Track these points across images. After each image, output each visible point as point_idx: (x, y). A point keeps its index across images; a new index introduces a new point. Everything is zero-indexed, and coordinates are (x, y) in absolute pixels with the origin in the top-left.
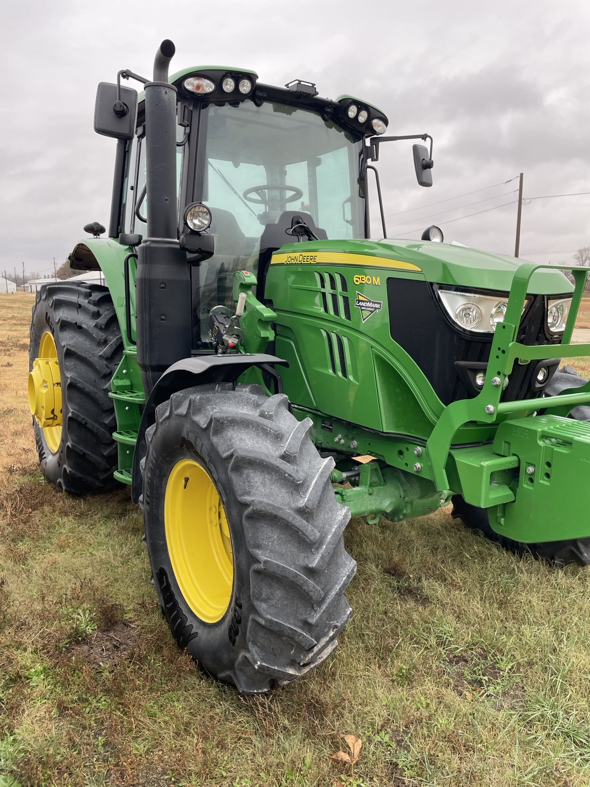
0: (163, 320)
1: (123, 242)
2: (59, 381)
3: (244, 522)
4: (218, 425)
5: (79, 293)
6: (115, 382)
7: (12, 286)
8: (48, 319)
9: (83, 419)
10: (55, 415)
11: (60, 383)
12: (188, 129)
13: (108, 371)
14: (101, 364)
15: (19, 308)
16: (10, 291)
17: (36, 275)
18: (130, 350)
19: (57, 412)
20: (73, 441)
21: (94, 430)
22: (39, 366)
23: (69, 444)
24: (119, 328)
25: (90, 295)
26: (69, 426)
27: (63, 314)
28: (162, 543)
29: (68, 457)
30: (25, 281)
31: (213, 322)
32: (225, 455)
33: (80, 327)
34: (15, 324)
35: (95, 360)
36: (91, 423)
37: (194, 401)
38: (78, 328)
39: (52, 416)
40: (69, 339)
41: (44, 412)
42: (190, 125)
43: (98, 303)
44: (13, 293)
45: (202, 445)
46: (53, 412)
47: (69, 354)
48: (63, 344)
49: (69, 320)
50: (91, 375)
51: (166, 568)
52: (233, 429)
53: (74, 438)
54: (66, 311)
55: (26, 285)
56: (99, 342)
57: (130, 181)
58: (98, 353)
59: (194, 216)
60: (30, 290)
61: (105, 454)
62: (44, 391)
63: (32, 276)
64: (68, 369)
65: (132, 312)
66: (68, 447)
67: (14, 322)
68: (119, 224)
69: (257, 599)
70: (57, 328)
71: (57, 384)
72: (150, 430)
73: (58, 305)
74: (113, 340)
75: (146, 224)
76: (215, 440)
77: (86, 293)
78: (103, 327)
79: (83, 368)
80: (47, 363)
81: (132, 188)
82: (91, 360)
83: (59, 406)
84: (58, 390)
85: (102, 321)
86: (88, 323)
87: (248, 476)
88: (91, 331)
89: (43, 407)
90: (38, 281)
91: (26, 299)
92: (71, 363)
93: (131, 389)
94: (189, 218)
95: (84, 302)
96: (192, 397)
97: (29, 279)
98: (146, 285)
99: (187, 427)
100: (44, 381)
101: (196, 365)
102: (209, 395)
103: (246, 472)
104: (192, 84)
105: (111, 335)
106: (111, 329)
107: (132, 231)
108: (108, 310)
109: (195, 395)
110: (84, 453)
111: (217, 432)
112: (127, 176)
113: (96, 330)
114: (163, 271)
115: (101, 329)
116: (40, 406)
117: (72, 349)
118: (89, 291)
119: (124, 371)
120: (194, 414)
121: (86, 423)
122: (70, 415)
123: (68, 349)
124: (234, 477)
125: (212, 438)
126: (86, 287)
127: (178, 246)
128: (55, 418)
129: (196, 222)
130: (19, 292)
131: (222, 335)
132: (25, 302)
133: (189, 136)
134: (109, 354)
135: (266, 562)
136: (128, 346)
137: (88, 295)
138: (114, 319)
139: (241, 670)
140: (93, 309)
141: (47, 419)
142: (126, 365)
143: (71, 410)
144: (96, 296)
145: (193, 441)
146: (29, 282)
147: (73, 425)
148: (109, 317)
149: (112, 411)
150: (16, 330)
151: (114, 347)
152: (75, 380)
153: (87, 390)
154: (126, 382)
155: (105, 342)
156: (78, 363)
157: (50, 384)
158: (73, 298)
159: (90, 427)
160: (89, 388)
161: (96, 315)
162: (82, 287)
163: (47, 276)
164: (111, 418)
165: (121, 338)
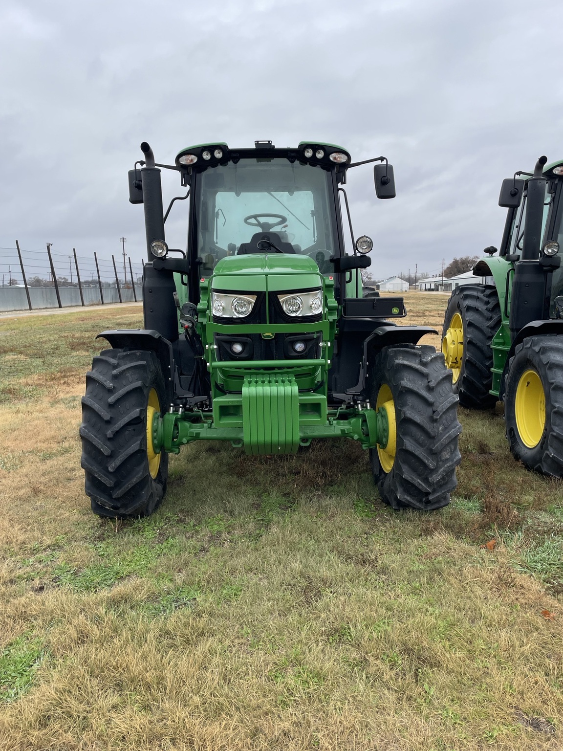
0: (525, 304)
1: (507, 260)
2: (462, 341)
3: (551, 391)
4: (544, 350)
5: (477, 290)
6: (494, 340)
7: (406, 285)
8: (459, 306)
9: (474, 361)
10: (457, 361)
11: (462, 343)
12: (553, 195)
13: (491, 335)
14: (488, 331)
15: (413, 303)
16: (404, 290)
17: (425, 275)
18: (505, 322)
19: (458, 359)
20: (467, 373)
21: (480, 368)
22: (451, 333)
23: (465, 375)
24: (500, 311)
25: (485, 292)
26: (466, 365)
27: (468, 302)
28: (513, 415)
29: (464, 382)
30: (416, 280)
31: (556, 305)
32: (545, 363)
33: (477, 310)
34: (413, 316)
35: (484, 328)
36: (478, 364)
37: (534, 340)
38: (476, 310)
39: (455, 361)
40: (471, 316)
41: (451, 359)
42: (555, 192)
43: (489, 296)
44: (406, 291)
45: (535, 360)
46: (456, 359)
47: (470, 324)
48: (467, 319)
49: (472, 306)
50: (481, 336)
51: (514, 427)
52: (551, 352)
53: (468, 372)
54: (470, 301)
55: (417, 284)
56: (487, 319)
57: (516, 222)
58: (485, 324)
59: (549, 247)
60: (420, 288)
61: (484, 383)
62: (452, 346)
63: (422, 276)
64: (468, 333)
65: (509, 301)
66: (464, 377)
67: (412, 314)
68: (506, 248)
69: (554, 425)
70: (464, 310)
71: (460, 343)
72: (511, 359)
73: (466, 297)
74: (495, 317)
75: (521, 251)
76: (542, 357)
77: (482, 290)
78: (491, 310)
79: (476, 332)
80: (455, 331)
81: (517, 227)
82: (482, 328)
83: (460, 355)
84: (461, 347)
85: (490, 306)
86: (482, 307)
87: (555, 372)
88: (483, 312)
89: (451, 356)
90: (427, 280)
91: (417, 296)
92: (471, 329)
93: (504, 344)
94: (546, 249)
95: (481, 295)
96: (533, 338)
97: (419, 279)
98: (518, 285)
99: (530, 352)
100: (453, 341)
101: (536, 324)
102: (542, 338)
103: (554, 370)
104: (558, 170)
105: (495, 314)
106: (495, 311)
107: (514, 253)
108: (494, 300)
109: (535, 338)
110: (473, 381)
111: (543, 353)
112: (515, 218)
113: (486, 311)
114: (528, 278)
115: (489, 311)
116: (449, 355)
117: (472, 322)
118: (484, 289)
119: (501, 334)
120: (534, 346)
121: (476, 364)
122: (467, 358)
123: (469, 322)
124: (548, 372)
125: (540, 356)
126: (482, 287)
127: (538, 264)
128: (456, 363)
129: (550, 251)
130: (411, 291)
131: (560, 312)
132: (417, 298)
133: (553, 199)
134: (492, 325)
135: (558, 407)
136: (504, 320)
137: (483, 292)
138: (497, 305)
139: (545, 461)
140: (486, 299)
141: (452, 363)
142: (502, 331)
143: (468, 356)
144: (488, 292)
145: (532, 359)
146: (419, 281)
147: (468, 364)
148: (494, 304)
149: (491, 358)
150: (415, 320)
151: (496, 321)
152: (472, 339)
153: (478, 345)
154: (501, 341)
155: (491, 318)
156: (475, 330)
157: (456, 343)
158: (475, 293)
159: (478, 366)
160: (479, 344)
161: (487, 303)
162: (480, 287)
163: (435, 275)
164: (490, 362)
165: (501, 316)
